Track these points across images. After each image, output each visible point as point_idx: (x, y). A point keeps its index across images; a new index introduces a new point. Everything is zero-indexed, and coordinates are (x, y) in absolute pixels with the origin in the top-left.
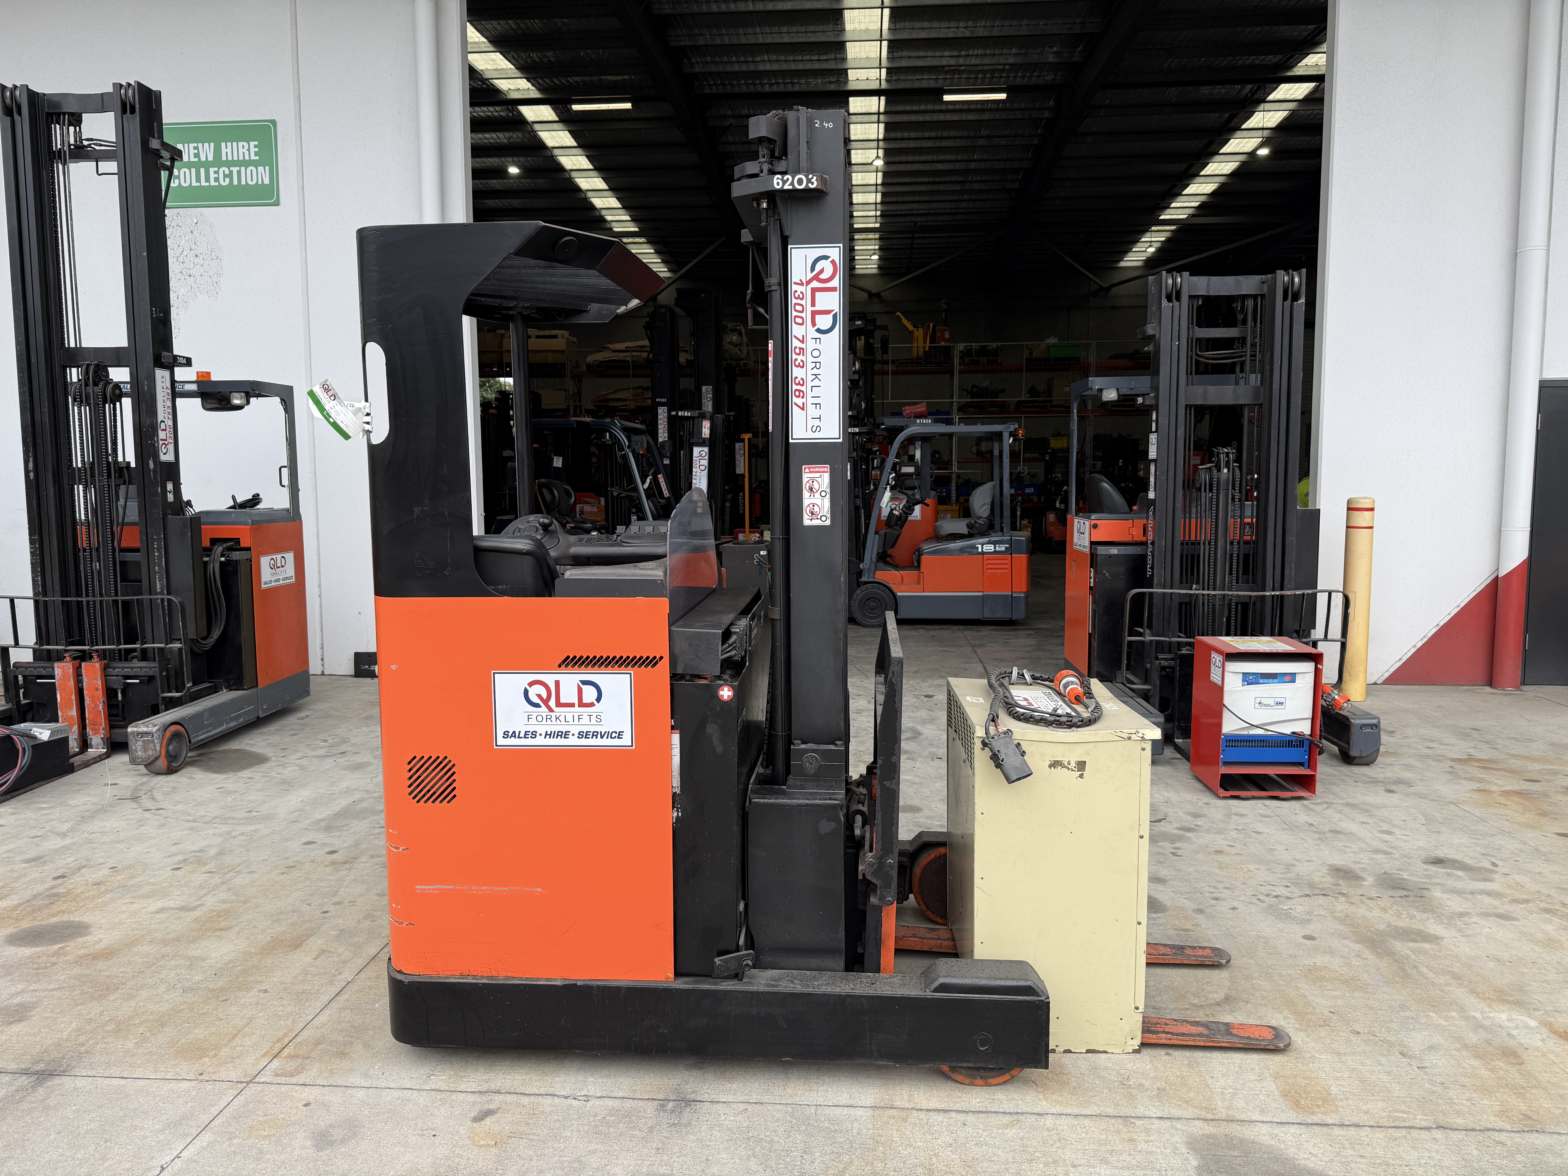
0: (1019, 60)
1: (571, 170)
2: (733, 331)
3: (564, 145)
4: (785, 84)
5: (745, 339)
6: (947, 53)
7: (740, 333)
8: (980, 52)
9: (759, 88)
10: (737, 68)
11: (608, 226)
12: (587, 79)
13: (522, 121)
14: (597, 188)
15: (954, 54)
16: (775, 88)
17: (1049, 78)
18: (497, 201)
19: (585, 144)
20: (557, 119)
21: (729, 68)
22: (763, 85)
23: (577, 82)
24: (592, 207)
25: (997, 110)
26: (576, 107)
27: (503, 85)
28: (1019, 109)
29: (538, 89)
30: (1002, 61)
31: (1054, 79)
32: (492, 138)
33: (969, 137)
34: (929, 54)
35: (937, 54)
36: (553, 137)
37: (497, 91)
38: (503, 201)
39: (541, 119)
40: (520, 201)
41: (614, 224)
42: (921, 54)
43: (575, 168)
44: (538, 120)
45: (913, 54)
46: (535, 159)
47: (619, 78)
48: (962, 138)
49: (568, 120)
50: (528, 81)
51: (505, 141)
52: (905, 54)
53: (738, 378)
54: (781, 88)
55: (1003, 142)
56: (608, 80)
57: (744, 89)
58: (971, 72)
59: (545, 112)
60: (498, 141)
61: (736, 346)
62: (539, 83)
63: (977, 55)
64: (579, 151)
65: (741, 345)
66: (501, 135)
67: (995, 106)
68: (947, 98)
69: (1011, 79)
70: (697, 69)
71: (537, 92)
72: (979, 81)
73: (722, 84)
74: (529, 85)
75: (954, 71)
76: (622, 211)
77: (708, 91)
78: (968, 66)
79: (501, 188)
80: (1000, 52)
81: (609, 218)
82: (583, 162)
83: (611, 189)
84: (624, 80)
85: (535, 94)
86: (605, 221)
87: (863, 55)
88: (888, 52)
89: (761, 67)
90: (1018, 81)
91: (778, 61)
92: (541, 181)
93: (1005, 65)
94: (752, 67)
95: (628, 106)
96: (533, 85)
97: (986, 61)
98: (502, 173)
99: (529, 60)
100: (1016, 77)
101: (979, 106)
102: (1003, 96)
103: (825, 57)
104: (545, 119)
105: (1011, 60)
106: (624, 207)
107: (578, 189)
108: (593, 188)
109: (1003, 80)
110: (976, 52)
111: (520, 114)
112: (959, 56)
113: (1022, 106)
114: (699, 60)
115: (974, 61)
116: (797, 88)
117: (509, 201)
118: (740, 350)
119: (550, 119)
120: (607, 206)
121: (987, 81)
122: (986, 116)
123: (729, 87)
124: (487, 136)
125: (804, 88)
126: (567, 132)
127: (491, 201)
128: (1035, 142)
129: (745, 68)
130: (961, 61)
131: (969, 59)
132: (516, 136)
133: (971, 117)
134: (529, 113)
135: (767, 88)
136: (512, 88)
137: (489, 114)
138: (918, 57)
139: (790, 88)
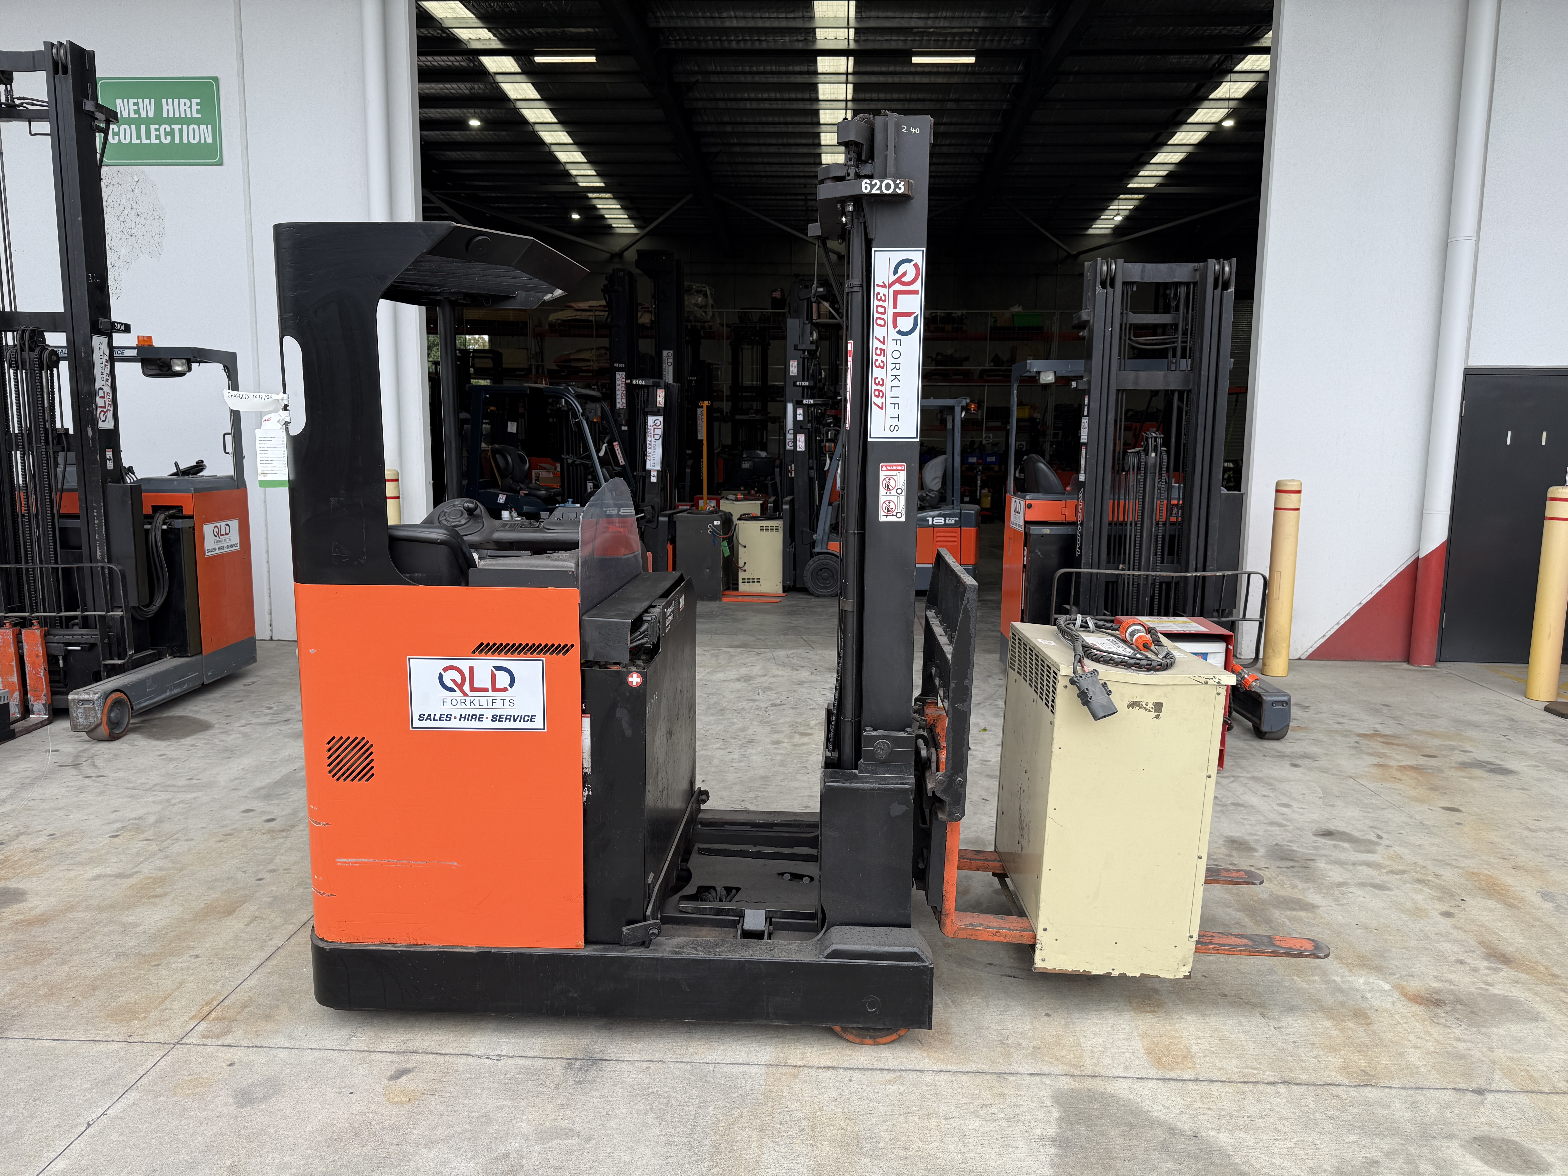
0: (988, 24)
1: (535, 123)
2: (698, 292)
3: (527, 97)
4: (752, 41)
5: (711, 301)
6: (915, 15)
7: (705, 295)
8: (949, 14)
9: (726, 45)
10: (703, 23)
11: (573, 180)
12: (549, 30)
13: (483, 73)
14: (562, 142)
15: (923, 15)
16: (742, 45)
17: (1018, 42)
18: (459, 153)
19: (548, 97)
20: (519, 70)
21: (695, 24)
22: (730, 41)
23: (539, 33)
24: (557, 161)
25: (966, 73)
26: (538, 59)
27: (463, 34)
28: (988, 73)
29: (500, 40)
30: (971, 24)
31: (1023, 44)
32: (453, 89)
33: (938, 100)
34: (897, 15)
35: (906, 15)
36: (516, 89)
37: (457, 40)
38: (465, 153)
39: (503, 70)
40: (483, 153)
41: (579, 179)
42: (890, 14)
43: (538, 121)
44: (500, 71)
45: (881, 14)
46: (498, 111)
47: (583, 30)
48: (931, 100)
49: (530, 72)
50: (490, 31)
51: (467, 92)
52: (873, 14)
53: (702, 341)
54: (749, 46)
55: (972, 106)
56: (571, 32)
57: (711, 45)
58: (940, 34)
59: (508, 64)
60: (459, 91)
61: (701, 307)
62: (501, 34)
63: (945, 18)
64: (542, 104)
65: (706, 306)
66: (462, 86)
67: (964, 69)
68: (915, 60)
69: (980, 43)
70: (662, 24)
71: (499, 42)
72: (948, 44)
73: (688, 39)
74: (491, 35)
75: (923, 33)
76: (588, 166)
77: (674, 46)
78: (937, 28)
79: (463, 140)
80: (969, 15)
81: (574, 172)
82: (547, 116)
83: (575, 143)
84: (588, 32)
85: (496, 44)
86: (570, 175)
87: (831, 14)
88: (856, 12)
89: (728, 24)
90: (987, 45)
91: (745, 17)
92: (504, 133)
93: (974, 28)
94: (719, 24)
95: (592, 59)
96: (494, 35)
97: (955, 23)
98: (462, 124)
99: (489, 9)
100: (985, 40)
101: (948, 69)
102: (971, 60)
103: (792, 15)
104: (507, 71)
105: (980, 24)
106: (589, 162)
107: (542, 143)
108: (558, 141)
109: (972, 43)
110: (944, 14)
111: (481, 64)
112: (928, 18)
113: (991, 70)
114: (664, 14)
115: (942, 23)
116: (764, 46)
117: (471, 153)
118: (705, 312)
119: (513, 70)
120: (572, 160)
121: (955, 44)
122: (955, 80)
123: (695, 43)
124: (448, 86)
125: (772, 46)
126: (530, 85)
127: (454, 153)
128: (1005, 107)
129: (711, 24)
130: (930, 23)
131: (937, 21)
132: (478, 87)
133: (940, 80)
134: (491, 63)
135: (734, 45)
136: (473, 37)
137: (450, 63)
138: (887, 17)
139: (757, 45)
